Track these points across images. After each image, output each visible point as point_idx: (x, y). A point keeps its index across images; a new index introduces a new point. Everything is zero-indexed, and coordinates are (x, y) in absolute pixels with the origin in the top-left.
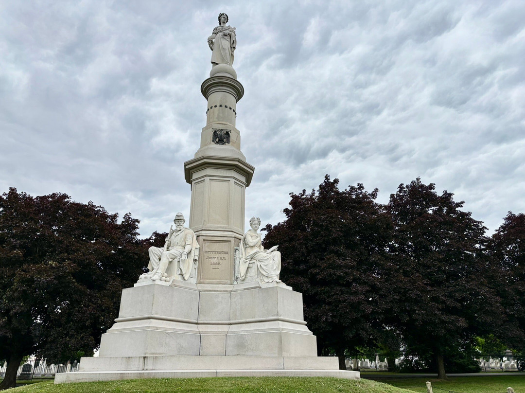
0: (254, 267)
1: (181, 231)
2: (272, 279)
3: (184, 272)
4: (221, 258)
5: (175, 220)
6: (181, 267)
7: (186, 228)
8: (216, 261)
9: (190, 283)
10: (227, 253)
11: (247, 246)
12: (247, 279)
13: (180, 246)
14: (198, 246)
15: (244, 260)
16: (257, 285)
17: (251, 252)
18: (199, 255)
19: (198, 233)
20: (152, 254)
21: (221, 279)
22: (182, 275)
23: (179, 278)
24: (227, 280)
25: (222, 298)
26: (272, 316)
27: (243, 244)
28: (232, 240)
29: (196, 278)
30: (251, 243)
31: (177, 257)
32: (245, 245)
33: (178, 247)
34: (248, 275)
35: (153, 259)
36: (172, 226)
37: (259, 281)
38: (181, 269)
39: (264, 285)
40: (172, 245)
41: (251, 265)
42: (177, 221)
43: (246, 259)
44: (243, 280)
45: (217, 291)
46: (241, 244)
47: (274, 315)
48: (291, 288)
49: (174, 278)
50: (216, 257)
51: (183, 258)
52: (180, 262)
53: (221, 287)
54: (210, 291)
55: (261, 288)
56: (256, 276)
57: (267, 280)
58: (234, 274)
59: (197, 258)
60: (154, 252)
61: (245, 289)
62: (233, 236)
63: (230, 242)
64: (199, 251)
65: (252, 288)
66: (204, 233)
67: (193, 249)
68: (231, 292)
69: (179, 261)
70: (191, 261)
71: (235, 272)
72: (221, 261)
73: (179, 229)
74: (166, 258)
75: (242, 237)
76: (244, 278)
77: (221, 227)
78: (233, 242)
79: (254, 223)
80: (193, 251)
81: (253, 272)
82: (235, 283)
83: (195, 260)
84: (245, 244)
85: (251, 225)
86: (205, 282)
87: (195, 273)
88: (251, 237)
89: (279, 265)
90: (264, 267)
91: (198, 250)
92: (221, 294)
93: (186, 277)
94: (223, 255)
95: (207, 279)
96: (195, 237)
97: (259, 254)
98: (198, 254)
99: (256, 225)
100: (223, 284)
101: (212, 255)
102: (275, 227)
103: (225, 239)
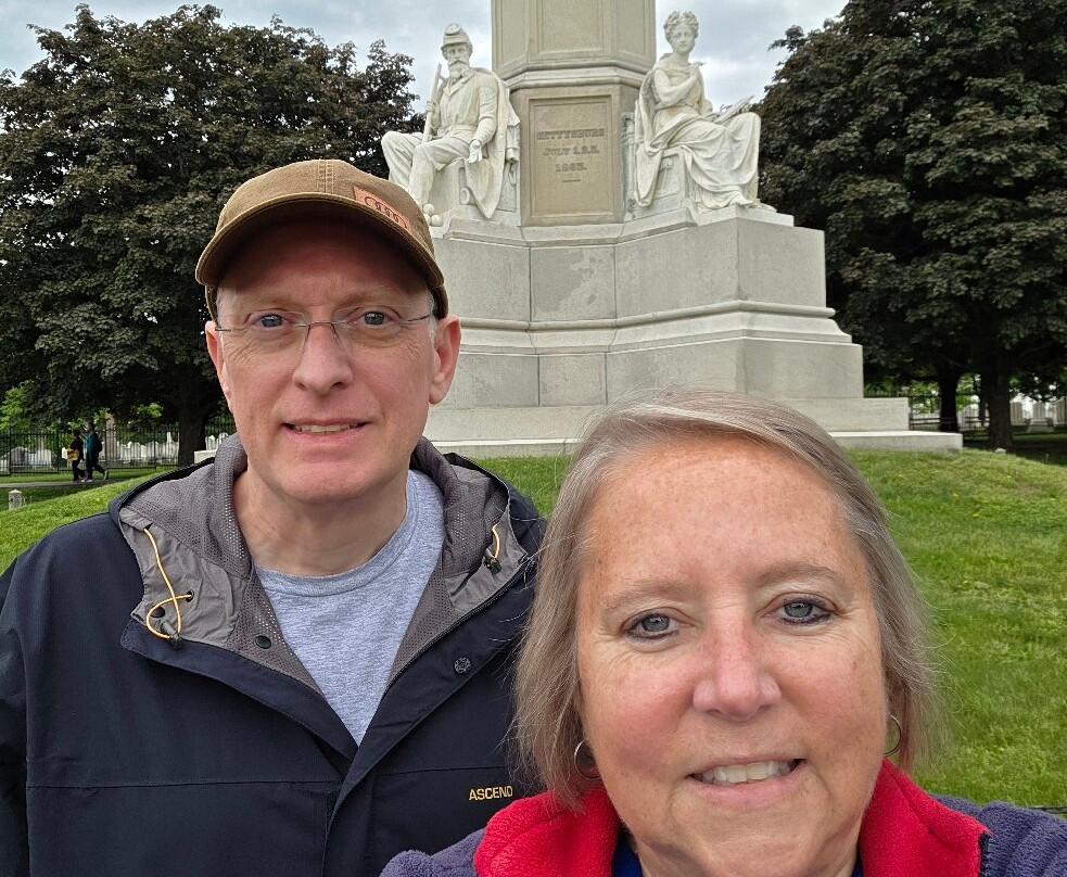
0: (678, 166)
1: (463, 80)
2: (726, 198)
3: (479, 198)
4: (584, 148)
5: (442, 48)
6: (470, 182)
7: (478, 70)
8: (571, 158)
9: (502, 225)
10: (600, 133)
11: (660, 106)
12: (659, 204)
13: (463, 123)
14: (516, 120)
15: (649, 149)
16: (683, 220)
17: (667, 123)
18: (521, 144)
19: (513, 81)
20: (391, 153)
21: (588, 210)
22: (474, 204)
23: (470, 215)
24: (603, 210)
25: (592, 260)
26: (723, 299)
27: (646, 101)
28: (614, 91)
29: (519, 211)
30: (668, 94)
31: (456, 156)
32: (651, 102)
33: (459, 127)
34: (662, 192)
35: (396, 167)
36: (440, 66)
37: (691, 207)
38: (471, 192)
39: (702, 218)
40: (444, 125)
41: (668, 162)
42: (449, 49)
43: (654, 146)
44: (649, 208)
45: (578, 243)
46: (640, 103)
47: (729, 297)
48: (788, 220)
49: (455, 216)
50: (572, 147)
51: (472, 159)
52: (467, 171)
53: (587, 232)
54: (558, 243)
55: (694, 225)
56: (683, 193)
57: (711, 202)
58: (625, 195)
59: (512, 154)
60: (395, 146)
61: (651, 233)
62: (617, 79)
63: (607, 100)
64: (521, 134)
65: (670, 228)
66: (531, 79)
67: (501, 130)
68: (616, 241)
69: (463, 169)
70: (497, 164)
71: (626, 185)
72: (584, 159)
73: (456, 74)
74: (424, 162)
75: (642, 79)
76: (648, 201)
77: (572, 56)
78: (616, 98)
79: (676, 32)
80: (500, 137)
81: (674, 184)
82: (628, 217)
83: (509, 162)
84: (652, 99)
85: (668, 39)
86: (544, 221)
87: (514, 197)
88: (670, 77)
89: (751, 156)
90: (704, 166)
91: (516, 131)
92: (587, 251)
93: (489, 211)
94: (589, 141)
95: (551, 213)
96: (505, 95)
97: (694, 126)
98: (516, 145)
99: (682, 38)
100: (593, 223)
101: (560, 143)
102: (813, 35)
103: (592, 91)
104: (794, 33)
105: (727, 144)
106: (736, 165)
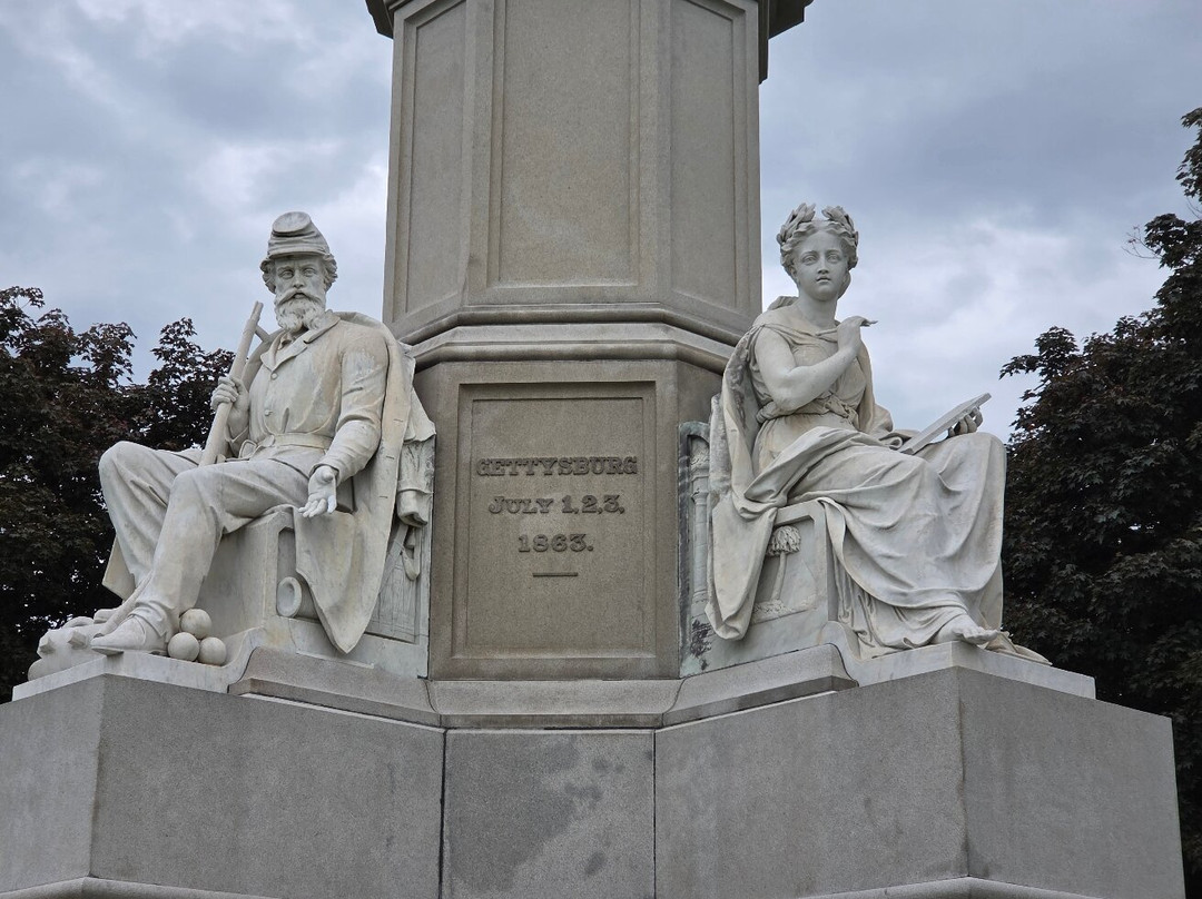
0: (810, 547)
1: (307, 336)
2: (929, 622)
3: (324, 602)
4: (589, 501)
5: (264, 266)
6: (305, 565)
8: (553, 523)
9: (380, 674)
10: (629, 467)
11: (769, 410)
12: (765, 635)
13: (301, 431)
14: (426, 429)
15: (742, 503)
16: (826, 671)
17: (786, 446)
18: (436, 481)
19: (427, 347)
20: (120, 490)
21: (594, 646)
22: (311, 617)
23: (300, 641)
24: (632, 647)
25: (600, 766)
26: (929, 873)
27: (739, 399)
28: (663, 375)
29: (423, 642)
30: (788, 383)
31: (274, 502)
32: (750, 403)
33: (291, 439)
34: (774, 607)
35: (130, 524)
37: (843, 644)
38: (305, 585)
39: (870, 667)
40: (255, 434)
41: (788, 536)
42: (280, 266)
43: (755, 499)
44: (742, 643)
45: (566, 723)
46: (724, 404)
47: (942, 870)
48: (1083, 686)
49: (262, 642)
50: (557, 496)
51: (312, 509)
52: (299, 536)
53: (591, 698)
54: (516, 721)
55: (852, 684)
56: (824, 609)
57: (891, 631)
58: (685, 607)
59: (410, 505)
60: (130, 475)
61: (746, 702)
62: (669, 348)
63: (646, 395)
64: (436, 462)
65: (791, 692)
66: (467, 340)
67: (390, 446)
68: (658, 723)
69: (288, 532)
70: (375, 523)
71: (686, 590)
72: (588, 525)
73: (293, 322)
74: (192, 511)
75: (728, 355)
76: (740, 625)
77: (566, 296)
78: (666, 388)
79: (805, 249)
80: (385, 466)
81: (802, 586)
82: (690, 665)
83: (404, 525)
84: (751, 396)
85: (789, 267)
86: (484, 666)
87: (415, 609)
88: (793, 345)
89: (988, 529)
90: (875, 546)
91: (426, 454)
92: (589, 745)
93: (348, 634)
94: (599, 486)
95: (502, 650)
96: (403, 371)
97: (848, 454)
98: (423, 484)
99: (822, 264)
100: (606, 677)
101: (529, 486)
103: (612, 372)
104: (1054, 345)
105: (929, 497)
106: (953, 545)
